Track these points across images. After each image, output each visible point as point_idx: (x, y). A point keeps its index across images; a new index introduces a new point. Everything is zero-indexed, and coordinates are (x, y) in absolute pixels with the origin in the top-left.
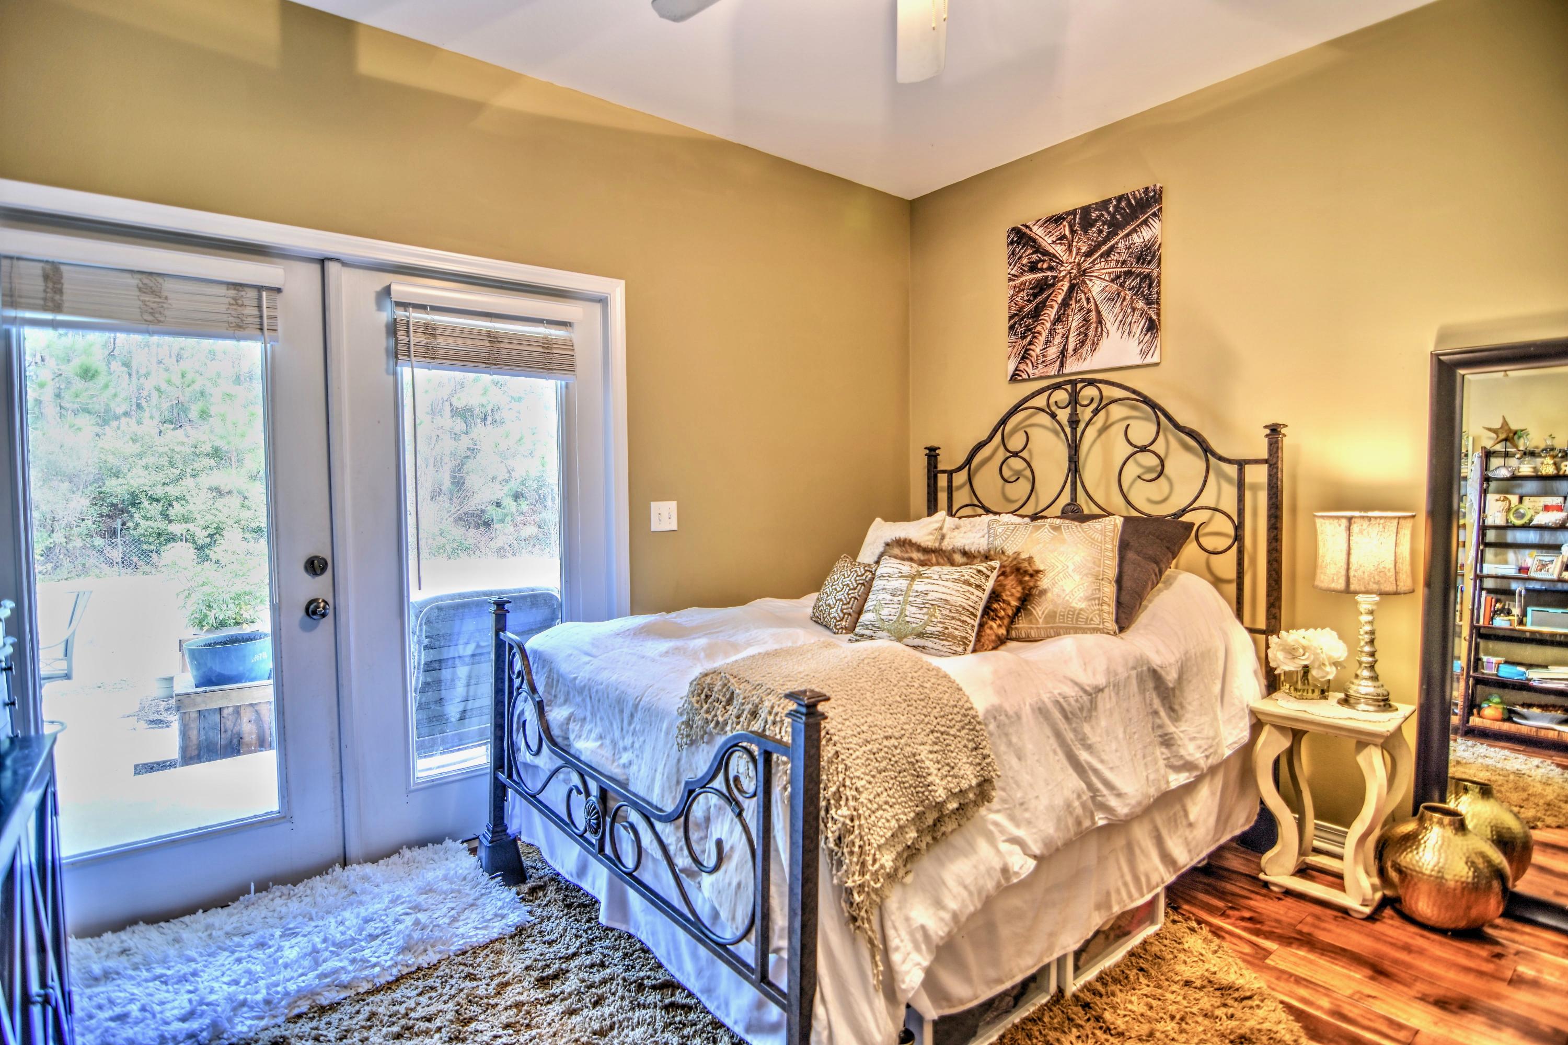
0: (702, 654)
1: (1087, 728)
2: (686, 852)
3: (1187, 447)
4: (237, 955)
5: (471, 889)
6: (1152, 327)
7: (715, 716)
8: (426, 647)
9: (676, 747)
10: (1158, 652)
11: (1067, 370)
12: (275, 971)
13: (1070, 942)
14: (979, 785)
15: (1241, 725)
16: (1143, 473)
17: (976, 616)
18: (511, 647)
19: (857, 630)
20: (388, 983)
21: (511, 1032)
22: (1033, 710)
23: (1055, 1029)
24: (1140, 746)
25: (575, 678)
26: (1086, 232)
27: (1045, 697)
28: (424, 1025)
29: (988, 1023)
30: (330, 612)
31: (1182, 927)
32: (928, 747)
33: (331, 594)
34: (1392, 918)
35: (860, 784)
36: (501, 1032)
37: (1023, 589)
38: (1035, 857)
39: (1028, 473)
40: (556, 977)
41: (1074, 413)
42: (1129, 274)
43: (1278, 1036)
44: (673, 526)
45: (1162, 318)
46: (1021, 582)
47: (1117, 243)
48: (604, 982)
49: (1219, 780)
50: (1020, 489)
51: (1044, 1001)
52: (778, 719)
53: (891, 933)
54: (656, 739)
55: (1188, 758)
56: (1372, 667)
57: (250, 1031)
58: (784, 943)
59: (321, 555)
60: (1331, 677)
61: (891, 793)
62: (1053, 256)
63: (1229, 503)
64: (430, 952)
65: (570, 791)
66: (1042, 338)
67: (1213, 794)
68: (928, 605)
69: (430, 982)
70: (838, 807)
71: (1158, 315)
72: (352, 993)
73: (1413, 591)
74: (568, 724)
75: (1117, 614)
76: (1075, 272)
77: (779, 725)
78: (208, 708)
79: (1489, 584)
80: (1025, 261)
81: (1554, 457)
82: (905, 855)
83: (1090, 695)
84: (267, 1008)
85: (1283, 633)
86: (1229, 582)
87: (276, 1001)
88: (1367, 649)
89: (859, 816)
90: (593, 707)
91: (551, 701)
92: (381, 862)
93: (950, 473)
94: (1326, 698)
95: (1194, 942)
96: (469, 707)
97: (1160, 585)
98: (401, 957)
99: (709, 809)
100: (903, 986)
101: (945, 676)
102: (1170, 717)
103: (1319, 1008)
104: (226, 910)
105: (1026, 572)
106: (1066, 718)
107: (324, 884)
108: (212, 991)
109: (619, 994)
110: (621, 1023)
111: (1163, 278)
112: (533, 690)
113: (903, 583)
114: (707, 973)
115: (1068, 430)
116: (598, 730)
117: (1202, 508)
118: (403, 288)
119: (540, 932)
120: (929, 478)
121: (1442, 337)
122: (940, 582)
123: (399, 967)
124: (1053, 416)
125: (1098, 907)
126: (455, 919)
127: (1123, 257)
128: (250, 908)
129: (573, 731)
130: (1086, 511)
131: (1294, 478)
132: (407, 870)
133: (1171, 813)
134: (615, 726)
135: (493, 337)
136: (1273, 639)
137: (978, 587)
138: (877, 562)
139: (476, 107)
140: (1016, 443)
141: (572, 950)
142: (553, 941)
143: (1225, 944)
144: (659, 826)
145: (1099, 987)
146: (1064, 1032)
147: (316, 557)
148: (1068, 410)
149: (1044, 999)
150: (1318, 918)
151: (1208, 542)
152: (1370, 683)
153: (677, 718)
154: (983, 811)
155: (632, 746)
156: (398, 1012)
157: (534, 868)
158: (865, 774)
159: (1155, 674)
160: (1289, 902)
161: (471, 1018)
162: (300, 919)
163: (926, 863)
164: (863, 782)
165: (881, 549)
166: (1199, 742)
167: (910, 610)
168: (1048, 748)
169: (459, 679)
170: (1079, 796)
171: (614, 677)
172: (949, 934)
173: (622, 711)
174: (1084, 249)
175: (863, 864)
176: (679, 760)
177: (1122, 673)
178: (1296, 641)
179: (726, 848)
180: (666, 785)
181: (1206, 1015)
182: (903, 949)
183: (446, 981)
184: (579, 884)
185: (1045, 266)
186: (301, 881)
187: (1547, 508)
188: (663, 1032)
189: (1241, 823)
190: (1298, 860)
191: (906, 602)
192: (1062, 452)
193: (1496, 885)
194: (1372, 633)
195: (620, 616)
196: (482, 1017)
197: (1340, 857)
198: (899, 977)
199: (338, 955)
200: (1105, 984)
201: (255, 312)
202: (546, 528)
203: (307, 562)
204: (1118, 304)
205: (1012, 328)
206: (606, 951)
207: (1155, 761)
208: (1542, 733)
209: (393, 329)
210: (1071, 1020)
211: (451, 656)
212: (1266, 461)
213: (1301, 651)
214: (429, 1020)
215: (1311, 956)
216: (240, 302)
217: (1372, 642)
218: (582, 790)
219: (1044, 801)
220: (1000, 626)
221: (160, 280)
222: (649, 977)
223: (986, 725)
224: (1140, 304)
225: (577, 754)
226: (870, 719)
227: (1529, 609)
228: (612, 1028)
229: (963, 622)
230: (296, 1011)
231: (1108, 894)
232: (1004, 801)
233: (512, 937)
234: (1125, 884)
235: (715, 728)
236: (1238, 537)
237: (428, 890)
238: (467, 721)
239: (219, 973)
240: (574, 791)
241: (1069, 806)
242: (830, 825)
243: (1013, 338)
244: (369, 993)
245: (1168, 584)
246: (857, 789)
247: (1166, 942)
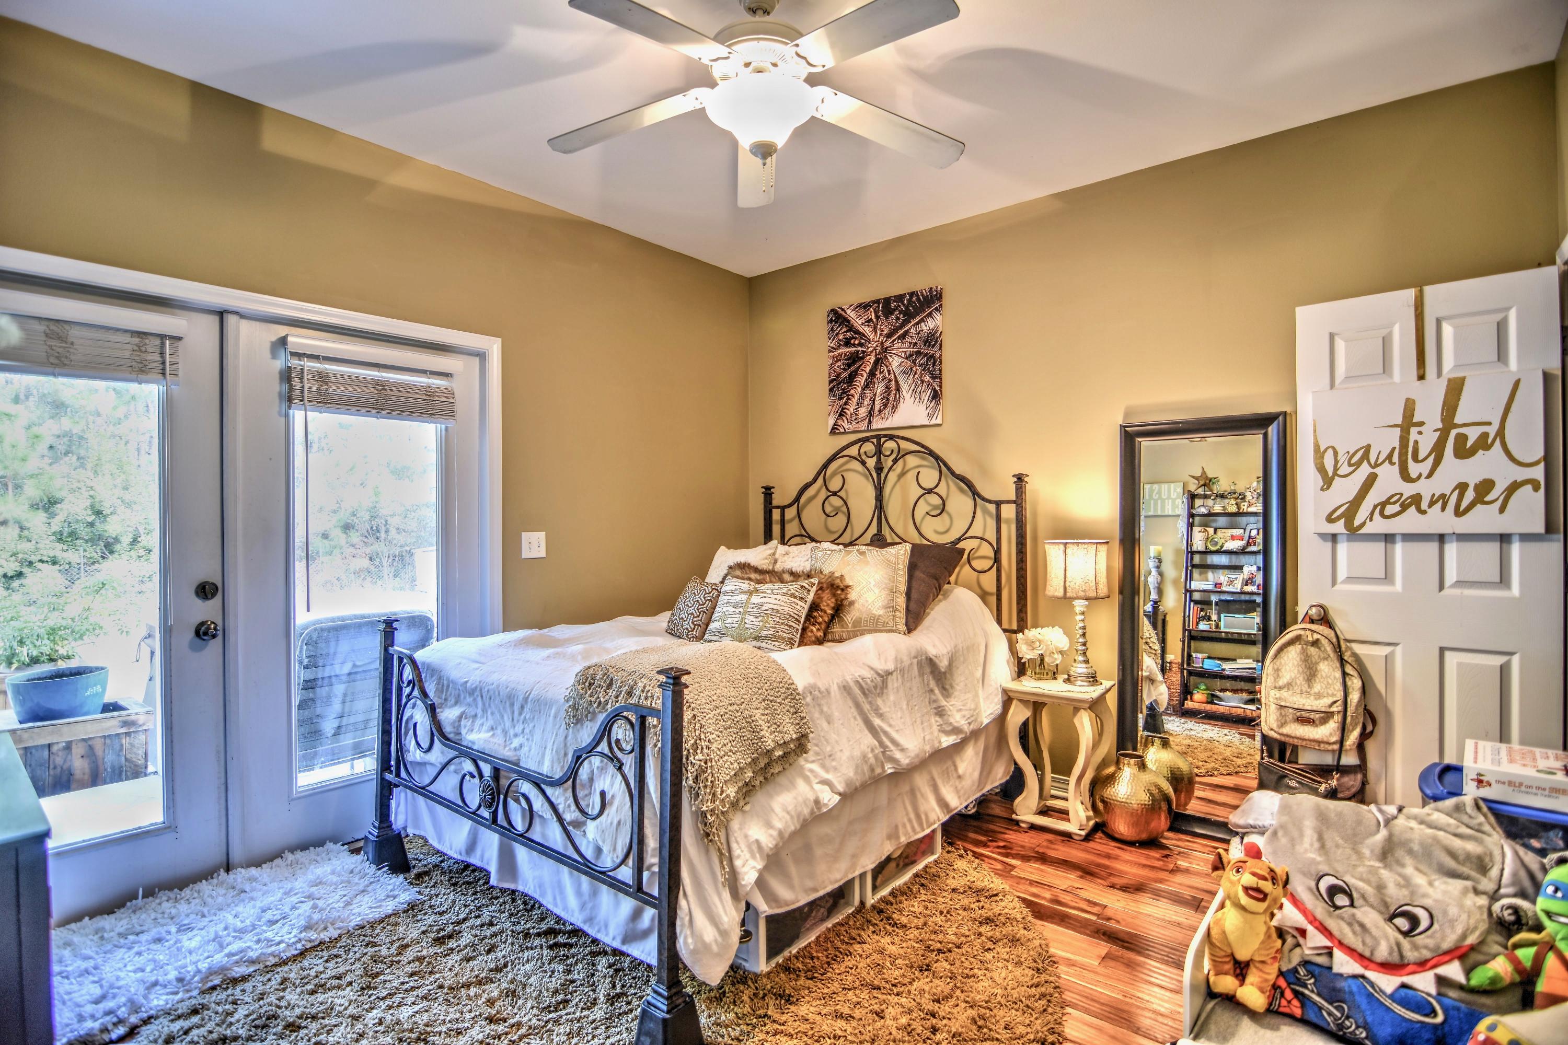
0: (580, 657)
1: (879, 702)
2: (573, 807)
3: (962, 490)
4: (136, 949)
5: (360, 879)
6: (936, 396)
7: (598, 698)
8: (306, 667)
9: (564, 726)
10: (934, 646)
11: (874, 426)
12: (180, 957)
13: (868, 863)
14: (798, 739)
15: (996, 700)
16: (931, 510)
17: (800, 622)
18: (401, 660)
19: (706, 636)
20: (294, 956)
21: (416, 978)
22: (839, 687)
23: (858, 929)
24: (919, 715)
25: (466, 682)
26: (887, 318)
27: (849, 678)
28: (335, 982)
29: (808, 929)
30: (220, 633)
31: (954, 855)
32: (761, 711)
33: (220, 617)
34: (1101, 838)
35: (711, 737)
36: (407, 979)
37: (836, 600)
38: (840, 794)
39: (844, 509)
40: (450, 936)
41: (879, 461)
42: (919, 353)
43: (1012, 917)
44: (543, 554)
45: (943, 389)
46: (834, 595)
47: (910, 329)
48: (494, 935)
49: (981, 744)
50: (838, 522)
51: (850, 911)
52: (649, 695)
53: (734, 846)
54: (545, 723)
55: (956, 724)
56: (1085, 654)
57: (167, 1004)
58: (655, 860)
59: (211, 580)
60: (1058, 662)
61: (734, 744)
62: (862, 335)
63: (991, 536)
64: (331, 929)
65: (464, 777)
66: (855, 400)
67: (977, 754)
68: (762, 613)
69: (335, 951)
70: (696, 753)
71: (940, 387)
72: (261, 966)
73: (1109, 597)
74: (460, 721)
75: (907, 619)
76: (879, 348)
77: (650, 699)
78: (36, 744)
79: (1197, 596)
80: (841, 337)
81: (1236, 499)
82: (744, 790)
83: (882, 677)
84: (180, 985)
85: (1026, 631)
86: (991, 594)
87: (188, 978)
88: (1081, 640)
89: (711, 760)
90: (484, 704)
91: (442, 704)
92: (264, 866)
93: (783, 509)
94: (1055, 678)
95: (961, 864)
96: (344, 723)
97: (940, 597)
98: (303, 934)
99: (592, 771)
100: (743, 883)
101: (774, 661)
102: (943, 695)
103: (1044, 898)
104: (112, 916)
105: (838, 587)
106: (864, 693)
107: (210, 887)
108: (118, 978)
109: (510, 941)
110: (513, 962)
111: (943, 357)
112: (424, 694)
113: (744, 597)
114: (589, 905)
115: (875, 475)
116: (490, 722)
117: (972, 537)
118: (299, 340)
119: (430, 907)
120: (765, 513)
121: (1127, 415)
122: (772, 596)
123: (303, 942)
124: (863, 463)
125: (889, 837)
126: (348, 904)
127: (915, 340)
128: (137, 912)
129: (465, 727)
130: (889, 540)
131: (1035, 514)
132: (291, 871)
133: (945, 767)
134: (506, 718)
135: (380, 385)
136: (1020, 636)
137: (801, 599)
138: (722, 582)
139: (370, 184)
140: (835, 485)
141: (462, 916)
142: (444, 912)
143: (984, 865)
144: (549, 791)
145: (891, 899)
146: (864, 930)
147: (207, 583)
148: (875, 459)
149: (851, 910)
150: (1050, 842)
151: (978, 564)
152: (1084, 665)
153: (564, 704)
154: (801, 761)
155: (523, 732)
156: (309, 975)
157: (417, 859)
158: (715, 730)
159: (931, 662)
160: (1033, 833)
161: (378, 973)
162: (193, 916)
163: (759, 798)
164: (714, 736)
165: (726, 572)
166: (963, 713)
167: (749, 618)
168: (850, 716)
169: (336, 696)
170: (872, 750)
171: (504, 678)
172: (776, 845)
173: (512, 705)
174: (886, 331)
175: (714, 795)
176: (566, 737)
177: (907, 663)
178: (1034, 636)
179: (608, 797)
180: (556, 758)
181: (965, 909)
182: (743, 857)
183: (349, 950)
184: (468, 860)
185: (857, 342)
186: (187, 886)
187: (1233, 538)
188: (550, 963)
189: (1000, 775)
190: (1039, 803)
191: (745, 612)
192: (871, 493)
193: (1164, 806)
194: (1084, 628)
195: (493, 633)
196: (388, 971)
197: (1066, 799)
198: (740, 877)
199: (241, 939)
200: (895, 897)
201: (157, 358)
202: (378, 560)
203: (198, 587)
204: (911, 376)
205: (831, 390)
206: (493, 914)
207: (931, 726)
208: (1234, 711)
209: (286, 376)
210: (869, 921)
211: (326, 675)
212: (1014, 502)
213: (1038, 643)
214: (339, 978)
215: (1042, 867)
216: (143, 349)
217: (1084, 635)
218: (476, 774)
219: (847, 754)
220: (818, 630)
221: (67, 327)
222: (533, 928)
223: (804, 698)
224: (927, 378)
225: (470, 745)
226: (718, 692)
227: (1222, 615)
228: (505, 966)
229: (790, 626)
230: (210, 984)
231: (896, 827)
232: (817, 754)
233: (405, 912)
234: (910, 821)
235: (597, 707)
236: (997, 559)
237: (319, 883)
238: (341, 736)
239: (121, 965)
240: (468, 777)
241: (864, 757)
242: (689, 768)
243: (832, 399)
244: (275, 965)
245: (946, 596)
246: (709, 741)
247: (941, 866)
